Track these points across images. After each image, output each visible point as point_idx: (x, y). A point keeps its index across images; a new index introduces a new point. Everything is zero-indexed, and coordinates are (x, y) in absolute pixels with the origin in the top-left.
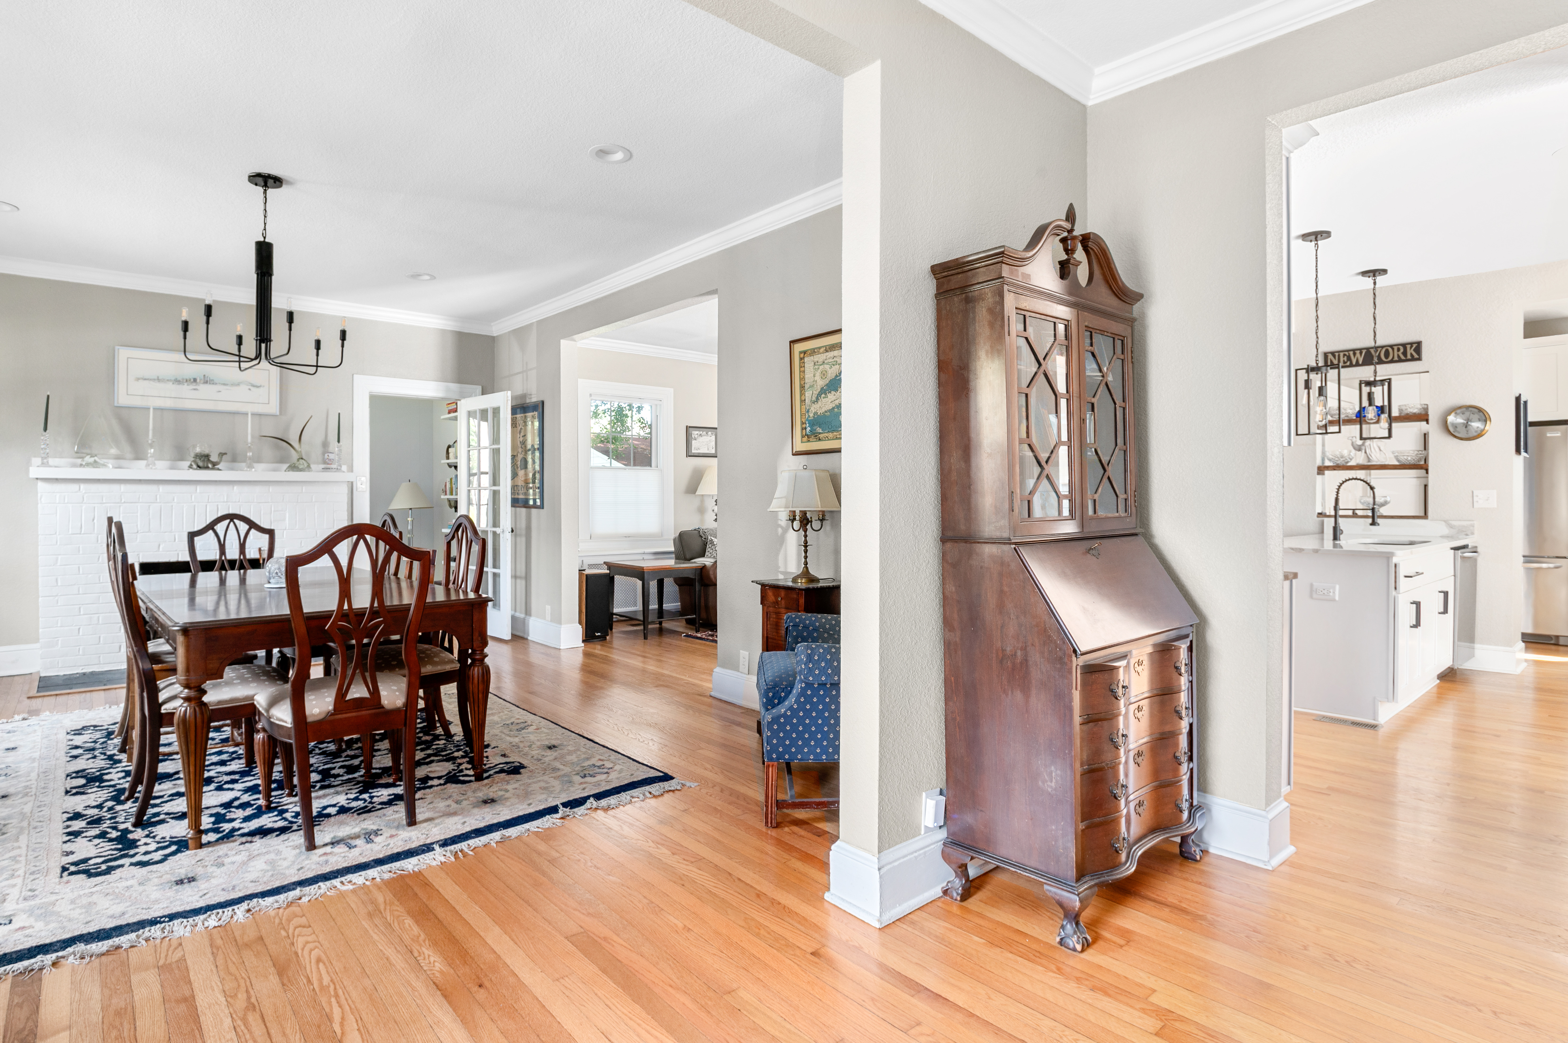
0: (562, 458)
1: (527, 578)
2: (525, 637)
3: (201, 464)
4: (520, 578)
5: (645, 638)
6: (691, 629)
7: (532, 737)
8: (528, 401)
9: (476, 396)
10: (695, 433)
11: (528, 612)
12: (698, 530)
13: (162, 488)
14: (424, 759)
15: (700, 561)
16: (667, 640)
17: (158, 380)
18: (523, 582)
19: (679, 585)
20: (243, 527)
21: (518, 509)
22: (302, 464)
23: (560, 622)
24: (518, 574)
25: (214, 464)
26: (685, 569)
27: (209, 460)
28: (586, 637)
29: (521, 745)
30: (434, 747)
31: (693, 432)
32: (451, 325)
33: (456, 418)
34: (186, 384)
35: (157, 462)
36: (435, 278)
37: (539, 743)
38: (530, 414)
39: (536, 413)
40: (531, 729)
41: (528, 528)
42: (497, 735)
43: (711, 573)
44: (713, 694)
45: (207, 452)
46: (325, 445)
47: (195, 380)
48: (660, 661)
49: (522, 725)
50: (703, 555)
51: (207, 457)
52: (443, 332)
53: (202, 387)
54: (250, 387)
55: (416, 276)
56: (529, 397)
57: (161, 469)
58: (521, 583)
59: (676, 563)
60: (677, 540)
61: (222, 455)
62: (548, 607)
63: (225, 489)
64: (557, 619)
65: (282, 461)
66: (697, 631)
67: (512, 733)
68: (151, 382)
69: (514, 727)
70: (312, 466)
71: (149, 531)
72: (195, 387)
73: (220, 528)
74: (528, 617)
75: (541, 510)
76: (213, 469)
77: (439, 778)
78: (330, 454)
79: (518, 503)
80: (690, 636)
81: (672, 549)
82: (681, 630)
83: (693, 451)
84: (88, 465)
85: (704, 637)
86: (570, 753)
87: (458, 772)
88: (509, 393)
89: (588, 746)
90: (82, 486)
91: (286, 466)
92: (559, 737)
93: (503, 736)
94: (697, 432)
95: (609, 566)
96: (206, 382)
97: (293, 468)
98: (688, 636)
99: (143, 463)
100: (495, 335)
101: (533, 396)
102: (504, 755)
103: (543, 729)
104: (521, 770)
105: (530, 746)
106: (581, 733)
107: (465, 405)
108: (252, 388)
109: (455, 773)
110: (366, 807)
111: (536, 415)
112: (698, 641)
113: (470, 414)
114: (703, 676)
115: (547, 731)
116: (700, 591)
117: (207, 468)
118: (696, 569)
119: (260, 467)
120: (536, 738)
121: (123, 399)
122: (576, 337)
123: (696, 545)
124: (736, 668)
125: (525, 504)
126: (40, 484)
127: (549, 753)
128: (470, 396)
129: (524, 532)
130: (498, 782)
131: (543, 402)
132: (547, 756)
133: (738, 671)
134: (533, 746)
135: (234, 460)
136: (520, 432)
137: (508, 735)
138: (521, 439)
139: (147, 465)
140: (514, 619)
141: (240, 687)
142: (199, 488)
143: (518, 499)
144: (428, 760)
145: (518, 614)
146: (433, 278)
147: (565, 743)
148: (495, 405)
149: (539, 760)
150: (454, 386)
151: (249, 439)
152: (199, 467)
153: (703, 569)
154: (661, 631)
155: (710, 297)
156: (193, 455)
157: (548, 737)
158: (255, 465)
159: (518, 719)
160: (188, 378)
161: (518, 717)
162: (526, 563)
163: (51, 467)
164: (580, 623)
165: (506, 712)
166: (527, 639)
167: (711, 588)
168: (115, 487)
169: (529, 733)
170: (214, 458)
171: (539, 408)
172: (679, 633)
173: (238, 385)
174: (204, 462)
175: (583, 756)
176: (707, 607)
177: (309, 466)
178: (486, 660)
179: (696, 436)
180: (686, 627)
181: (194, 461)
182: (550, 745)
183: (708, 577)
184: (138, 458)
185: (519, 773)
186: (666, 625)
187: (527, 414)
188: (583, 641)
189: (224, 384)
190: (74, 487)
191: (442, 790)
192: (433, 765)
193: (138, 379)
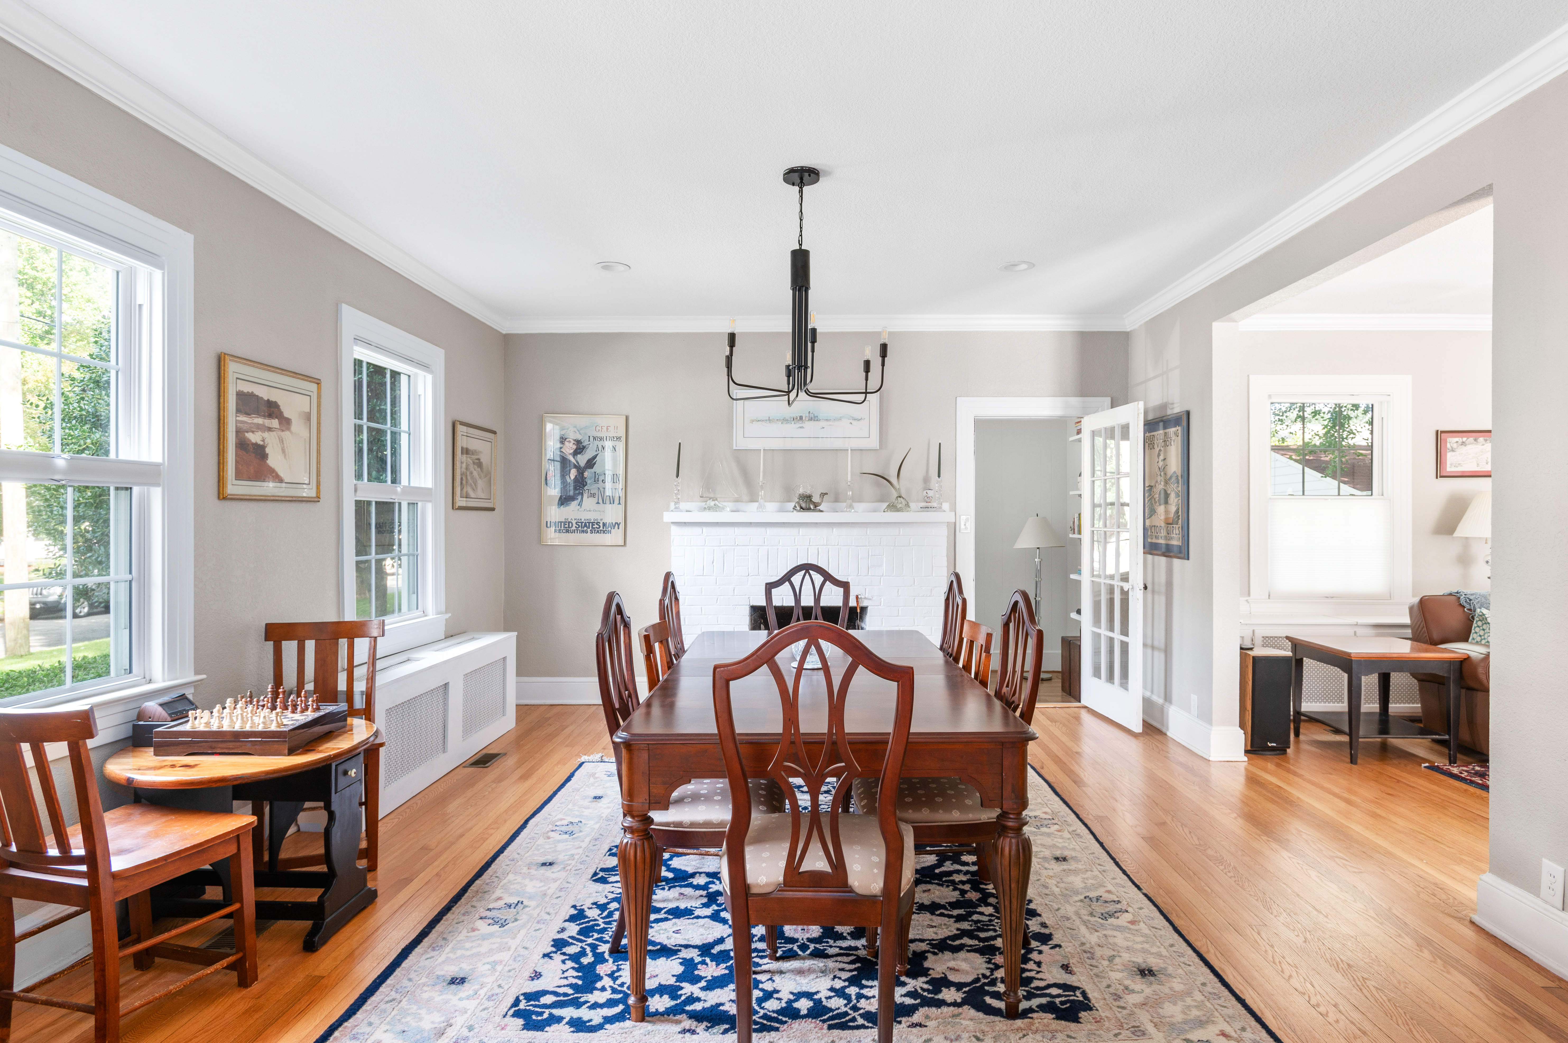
0: (1214, 490)
1: (1167, 651)
2: (1164, 730)
3: (804, 505)
4: (1159, 649)
5: (1353, 760)
6: (1441, 754)
7: (1120, 939)
8: (1169, 412)
9: (1103, 410)
10: (1452, 441)
11: (1167, 698)
12: (1456, 596)
13: (770, 531)
14: (954, 938)
15: (1460, 649)
16: (1392, 770)
17: (769, 420)
18: (1162, 656)
19: (1419, 680)
20: (818, 579)
21: (1156, 557)
22: (901, 503)
23: (1209, 721)
24: (1156, 644)
25: (816, 505)
26: (1428, 662)
27: (811, 500)
28: (1252, 746)
29: (1098, 952)
30: (975, 917)
31: (1449, 440)
32: (1072, 325)
33: (1080, 440)
34: (793, 423)
35: (767, 504)
36: (1034, 265)
37: (1126, 956)
38: (1172, 430)
39: (1179, 428)
40: (1124, 919)
41: (1169, 584)
42: (1068, 919)
43: (1480, 670)
44: (1476, 918)
45: (808, 492)
46: (926, 480)
47: (801, 418)
48: (1375, 815)
49: (1112, 908)
50: (1464, 636)
51: (808, 498)
52: (1062, 334)
53: (808, 425)
54: (852, 421)
55: (1011, 267)
56: (1170, 406)
57: (770, 511)
58: (1159, 657)
59: (1413, 649)
60: (1416, 609)
61: (823, 495)
62: (1194, 698)
63: (825, 531)
64: (1206, 716)
65: (882, 500)
66: (1452, 761)
67: (1092, 919)
68: (764, 423)
69: (1099, 908)
70: (911, 504)
71: (758, 575)
72: (801, 425)
73: (796, 579)
74: (1167, 704)
75: (1186, 561)
76: (814, 510)
77: (959, 986)
78: (928, 491)
79: (1156, 549)
80: (1437, 769)
81: (1407, 620)
82: (1421, 752)
83: (1448, 469)
84: (709, 508)
85: (1464, 775)
86: (1175, 997)
87: (989, 984)
88: (1141, 404)
89: (1209, 988)
90: (705, 529)
91: (885, 505)
92: (1164, 952)
93: (1078, 922)
94: (1457, 439)
95: (1296, 644)
96: (811, 419)
97: (892, 507)
98: (1433, 768)
99: (756, 505)
100: (1128, 330)
101: (1175, 405)
102: (1066, 968)
103: (1142, 925)
104: (1083, 1014)
105: (1111, 959)
106: (1203, 951)
107: (1090, 423)
108: (853, 422)
109: (985, 984)
110: (846, 1014)
111: (1179, 432)
112: (1452, 781)
113: (1094, 434)
114: (1457, 868)
115: (1147, 931)
116: (1458, 698)
117: (809, 509)
118: (1450, 662)
119: (860, 506)
120: (1125, 944)
121: (740, 443)
122: (1234, 315)
123: (1454, 620)
124: (1532, 885)
125: (1168, 552)
126: (674, 529)
127: (1138, 984)
128: (1096, 411)
129: (1163, 589)
130: (1036, 1031)
131: (1188, 413)
132: (1133, 991)
133: (1538, 896)
134: (1117, 960)
135: (837, 500)
136: (1159, 455)
137: (1085, 923)
138: (1161, 464)
139: (760, 507)
140: (1147, 704)
141: (717, 807)
142: (802, 531)
143: (1156, 544)
144: (958, 942)
145: (1155, 698)
146: (1032, 265)
147: (1170, 970)
148: (1123, 421)
149: (1118, 997)
150: (1075, 401)
151: (849, 478)
152: (801, 508)
153: (1464, 663)
154: (1385, 752)
155: (1475, 204)
156: (797, 495)
157: (1146, 946)
158: (855, 504)
159: (1109, 892)
160: (794, 416)
161: (1110, 887)
162: (1166, 630)
163: (681, 511)
164: (1242, 725)
165: (1096, 873)
166: (1165, 734)
167: (1480, 695)
168: (730, 530)
169: (1118, 928)
170: (816, 499)
171: (1184, 420)
172: (1419, 760)
173: (840, 419)
174: (807, 503)
175: (1195, 1013)
176: (1471, 722)
177: (907, 505)
178: (1026, 829)
179: (1455, 446)
180: (1431, 749)
181: (798, 503)
182: (1143, 966)
183: (1475, 677)
184: (753, 500)
185: (1076, 1020)
186: (1396, 741)
187: (1167, 430)
188: (1247, 752)
189: (827, 420)
190: (697, 530)
191: (954, 1016)
192: (962, 954)
193: (752, 421)
